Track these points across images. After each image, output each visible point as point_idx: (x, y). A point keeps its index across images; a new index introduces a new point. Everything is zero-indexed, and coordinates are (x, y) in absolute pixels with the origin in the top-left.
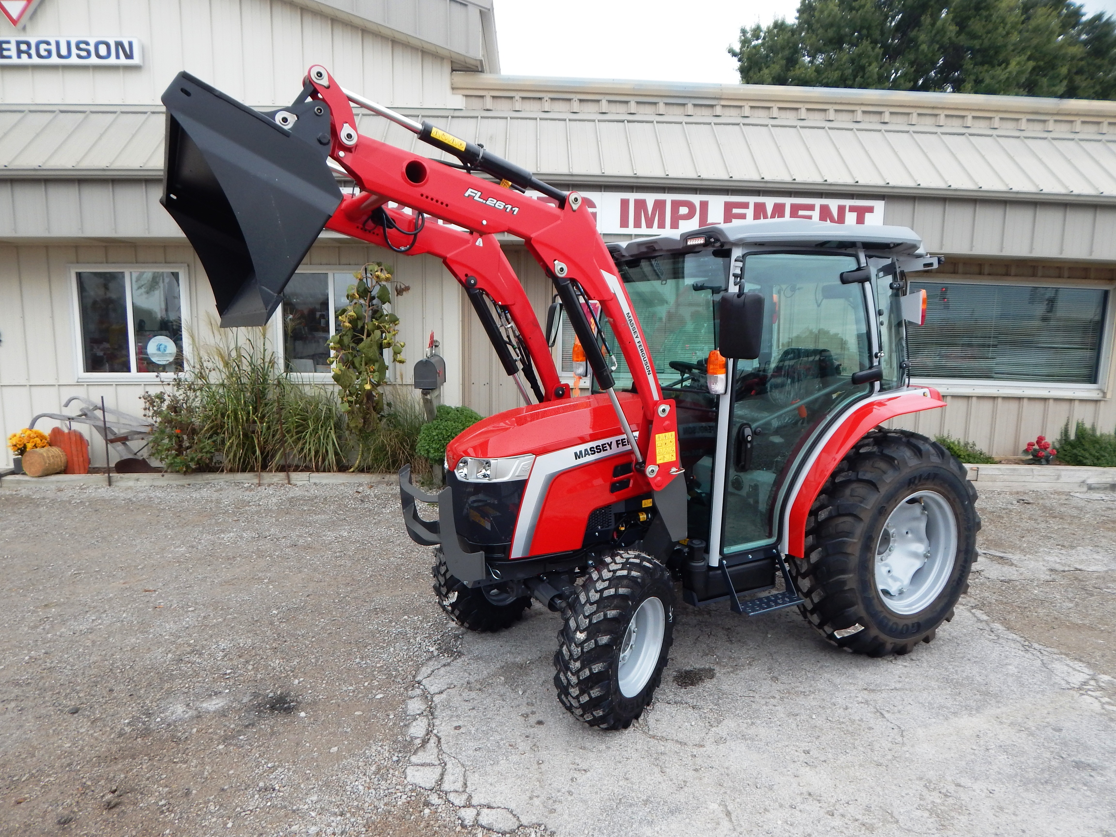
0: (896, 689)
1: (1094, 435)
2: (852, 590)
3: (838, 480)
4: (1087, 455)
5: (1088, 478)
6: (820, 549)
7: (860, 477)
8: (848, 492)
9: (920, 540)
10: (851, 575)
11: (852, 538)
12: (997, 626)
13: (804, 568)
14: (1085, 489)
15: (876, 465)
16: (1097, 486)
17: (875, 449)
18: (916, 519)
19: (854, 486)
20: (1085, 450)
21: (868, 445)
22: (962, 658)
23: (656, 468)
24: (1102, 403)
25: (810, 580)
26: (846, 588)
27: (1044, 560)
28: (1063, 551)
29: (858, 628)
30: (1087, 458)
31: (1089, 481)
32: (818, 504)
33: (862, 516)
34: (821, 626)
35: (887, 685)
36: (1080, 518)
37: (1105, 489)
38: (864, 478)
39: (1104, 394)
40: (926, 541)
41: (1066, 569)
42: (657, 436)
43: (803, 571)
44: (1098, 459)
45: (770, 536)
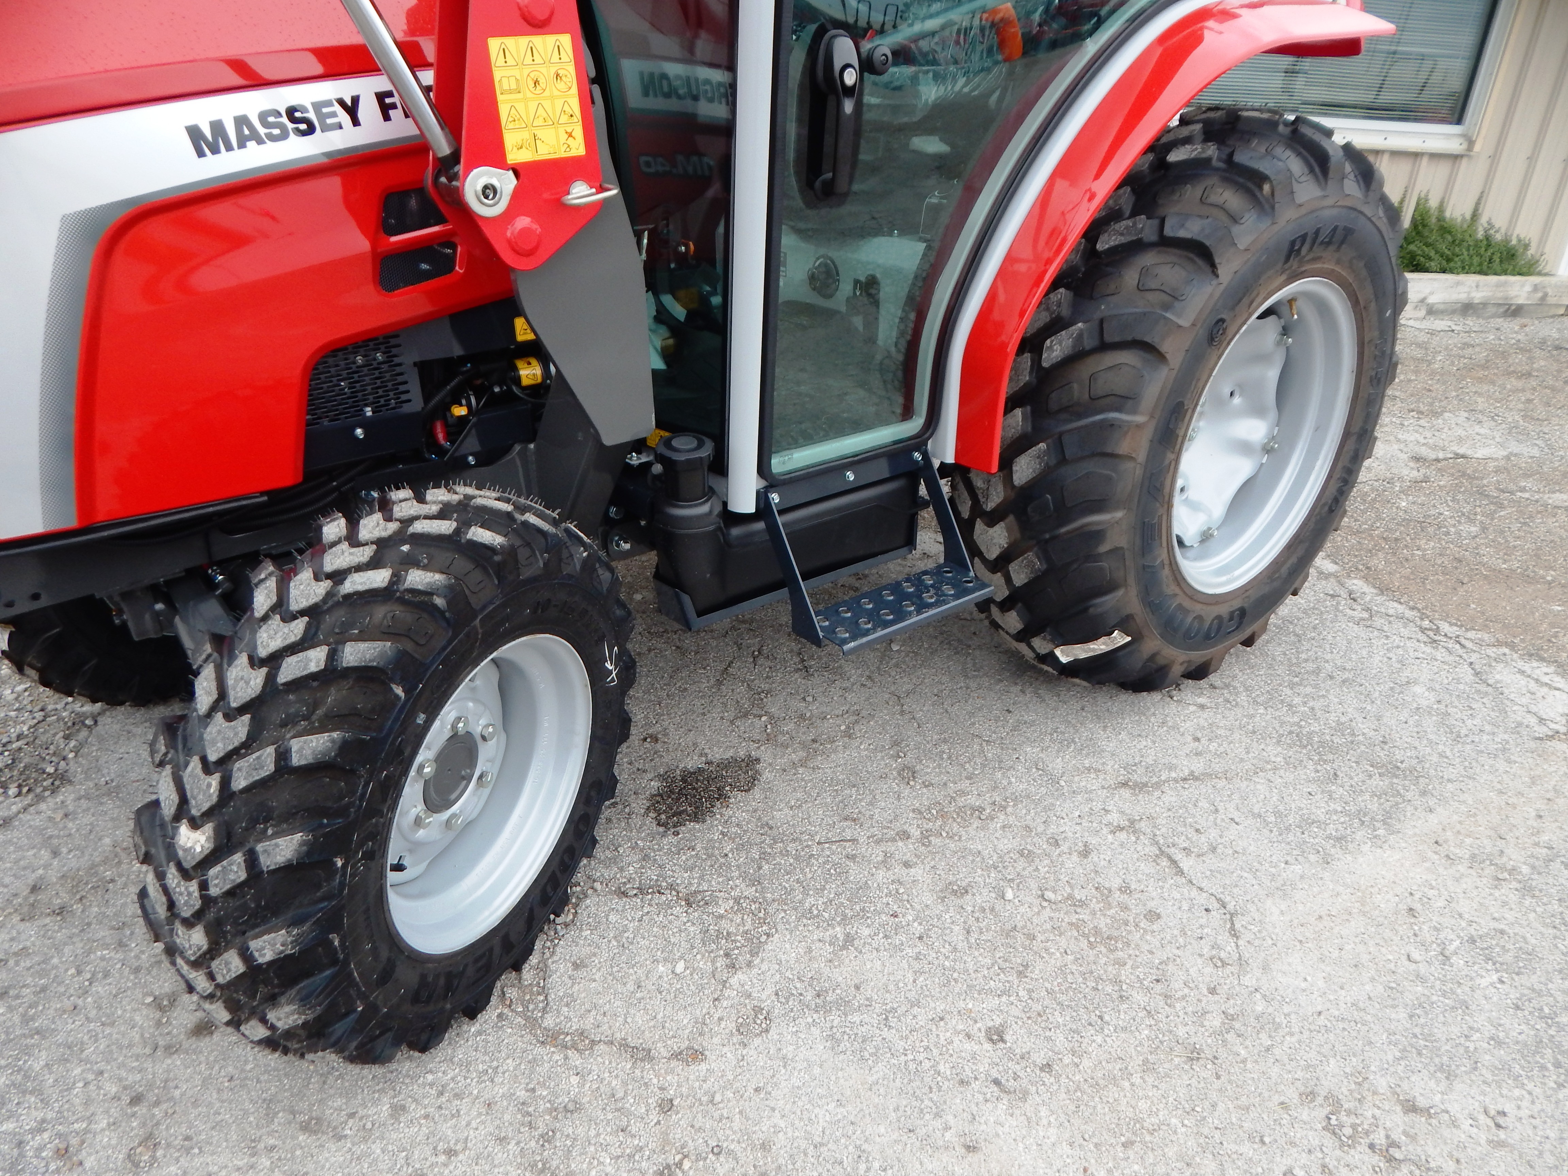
0: (1193, 777)
1: (1441, 219)
2: (1116, 551)
3: (1102, 245)
4: (1432, 254)
5: (1432, 293)
6: (1042, 446)
7: (1168, 232)
8: (1130, 276)
9: (1258, 411)
10: (1119, 514)
11: (1134, 412)
12: (1357, 584)
13: (994, 498)
14: (1423, 313)
15: (1213, 198)
16: (1442, 307)
17: (1211, 151)
18: (1262, 358)
19: (1148, 259)
20: (1427, 245)
21: (1187, 140)
22: (1317, 671)
23: (507, 183)
24: (1465, 161)
25: (1009, 530)
26: (1103, 548)
27: (1399, 441)
28: (1422, 422)
29: (1119, 639)
30: (1430, 259)
31: (1431, 300)
32: (1044, 318)
33: (1166, 347)
34: (1023, 636)
35: (1171, 768)
36: (1430, 363)
37: (1453, 312)
38: (1182, 234)
39: (1471, 143)
40: (1273, 414)
41: (1441, 455)
42: (494, 44)
43: (990, 506)
44: (1449, 260)
45: (907, 413)
